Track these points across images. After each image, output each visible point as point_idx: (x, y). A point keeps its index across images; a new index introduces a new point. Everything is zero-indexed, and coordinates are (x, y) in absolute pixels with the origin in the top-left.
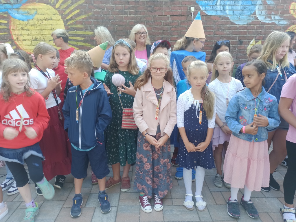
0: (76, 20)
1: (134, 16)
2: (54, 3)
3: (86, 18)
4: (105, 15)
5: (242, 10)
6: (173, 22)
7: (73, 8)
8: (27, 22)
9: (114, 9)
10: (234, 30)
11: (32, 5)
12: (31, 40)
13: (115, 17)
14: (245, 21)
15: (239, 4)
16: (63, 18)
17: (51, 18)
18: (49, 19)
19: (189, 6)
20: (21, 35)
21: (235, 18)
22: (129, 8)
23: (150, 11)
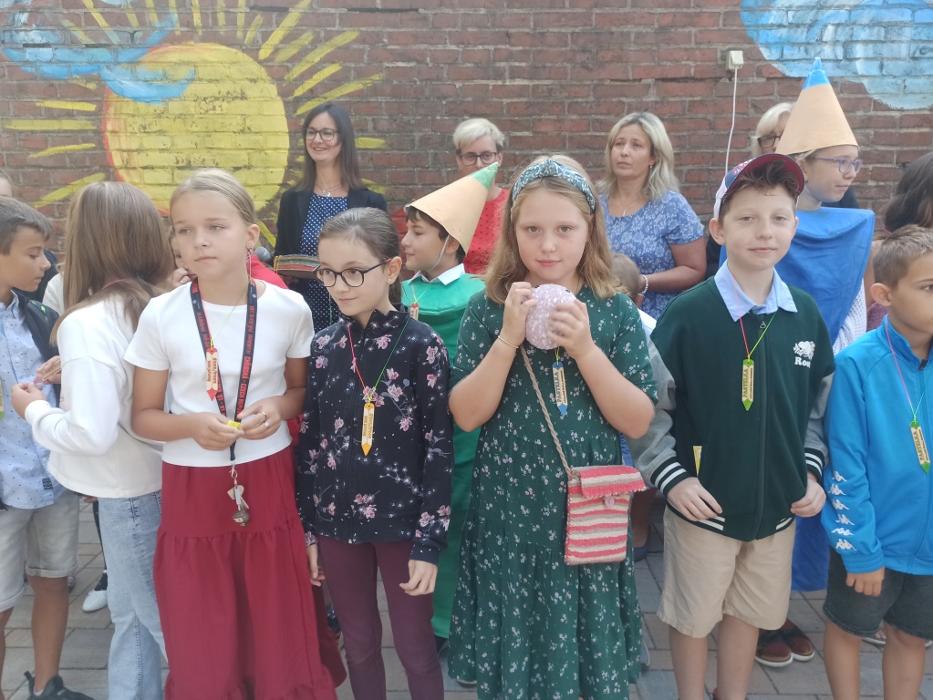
0: (325, 98)
1: (526, 82)
2: (254, 41)
3: (362, 91)
4: (427, 80)
5: (914, 58)
6: (662, 102)
7: (317, 60)
8: (160, 106)
9: (460, 61)
10: (882, 131)
11: (182, 51)
12: (172, 168)
13: (460, 88)
14: (923, 96)
15: (903, 38)
16: (283, 93)
17: (243, 93)
18: (235, 95)
19: (720, 47)
20: (139, 151)
21: (887, 88)
22: (510, 57)
23: (584, 66)
